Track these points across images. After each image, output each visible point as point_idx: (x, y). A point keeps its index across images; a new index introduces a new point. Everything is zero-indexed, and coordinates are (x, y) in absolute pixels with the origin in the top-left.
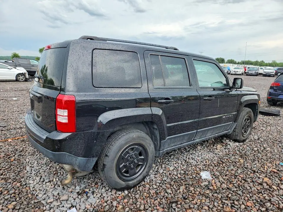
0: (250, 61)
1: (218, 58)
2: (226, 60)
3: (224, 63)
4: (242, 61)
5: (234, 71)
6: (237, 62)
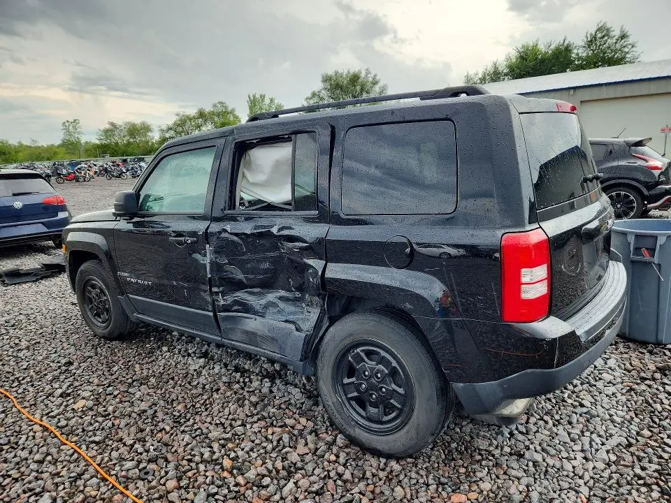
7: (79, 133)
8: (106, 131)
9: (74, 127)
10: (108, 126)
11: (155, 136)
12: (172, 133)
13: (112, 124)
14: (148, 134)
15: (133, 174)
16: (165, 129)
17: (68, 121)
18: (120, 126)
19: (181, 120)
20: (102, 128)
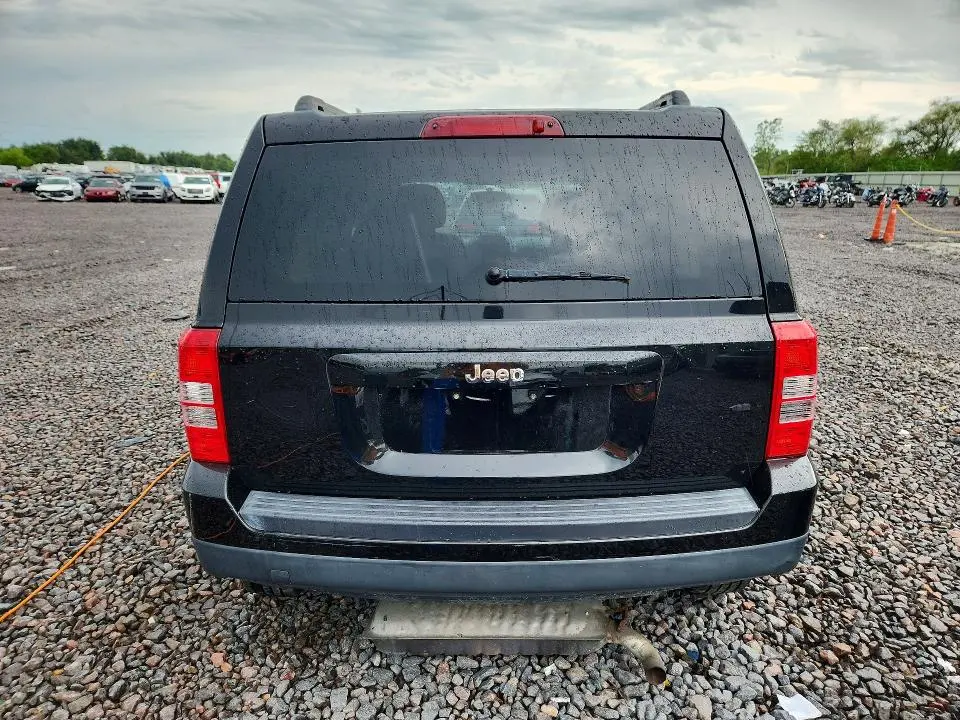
0: (187, 155)
1: (72, 141)
2: (105, 150)
3: (103, 159)
4: (162, 154)
5: (190, 191)
6: (147, 157)
7: (776, 138)
8: (814, 135)
9: (773, 131)
10: (817, 127)
11: (885, 141)
12: (913, 135)
13: (826, 124)
14: (875, 137)
15: (805, 201)
16: (904, 128)
17: (766, 122)
18: (836, 126)
19: (937, 113)
20: (808, 130)
